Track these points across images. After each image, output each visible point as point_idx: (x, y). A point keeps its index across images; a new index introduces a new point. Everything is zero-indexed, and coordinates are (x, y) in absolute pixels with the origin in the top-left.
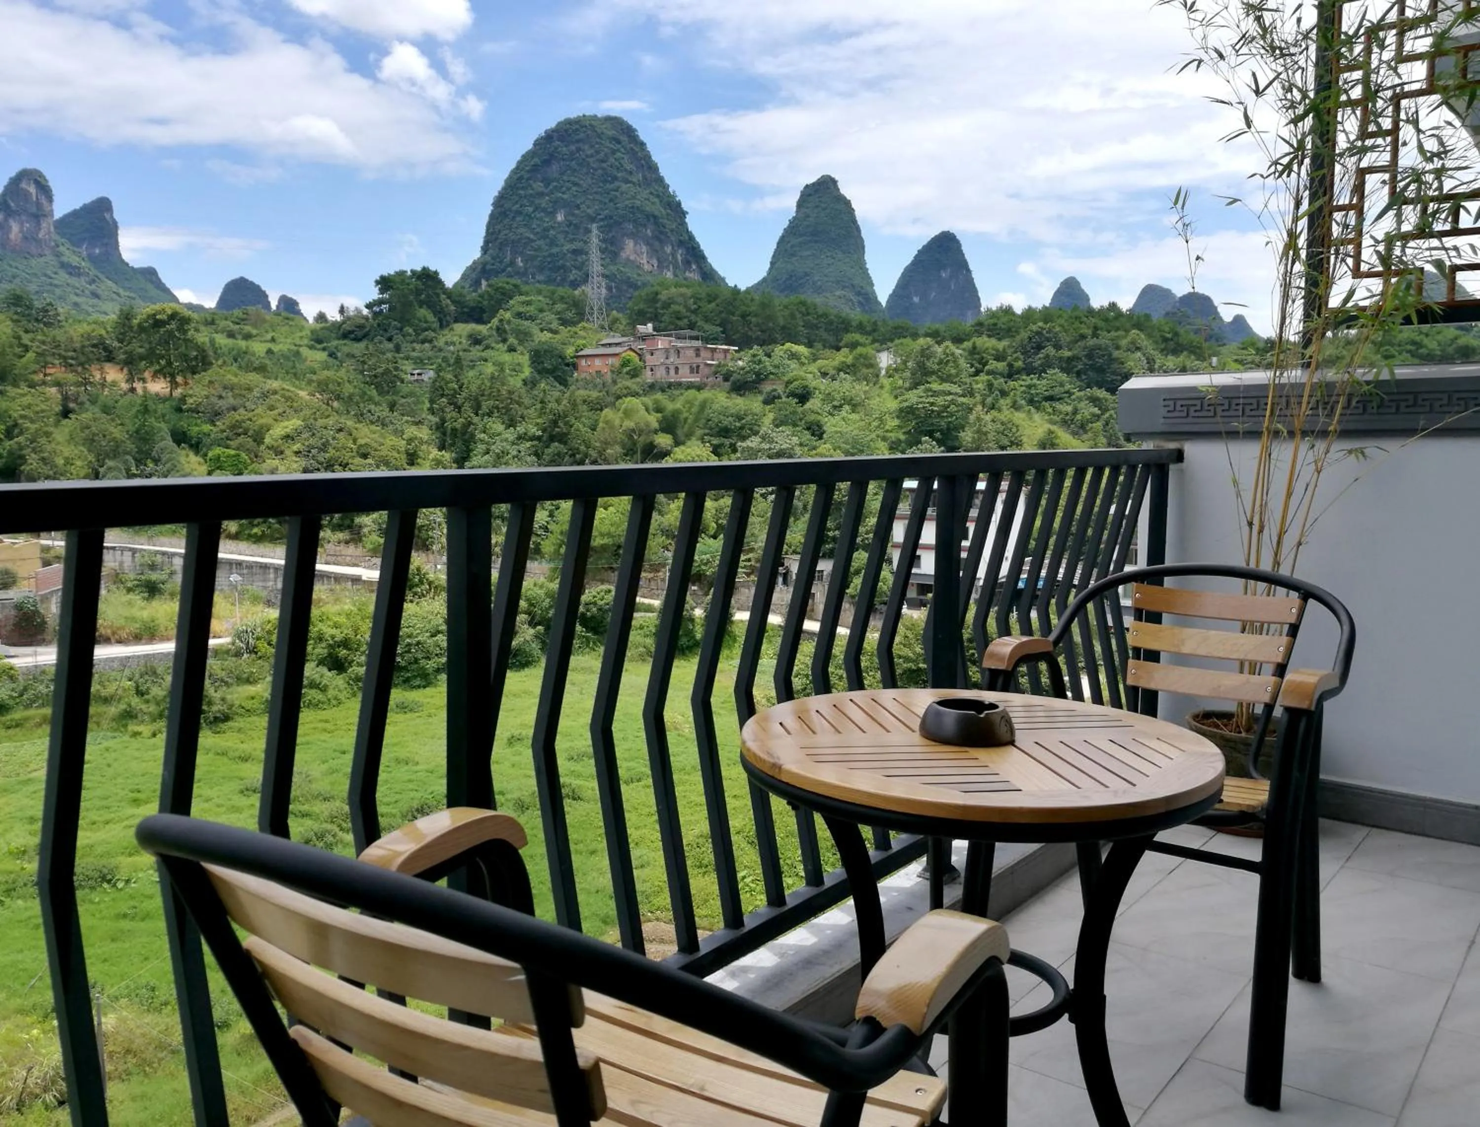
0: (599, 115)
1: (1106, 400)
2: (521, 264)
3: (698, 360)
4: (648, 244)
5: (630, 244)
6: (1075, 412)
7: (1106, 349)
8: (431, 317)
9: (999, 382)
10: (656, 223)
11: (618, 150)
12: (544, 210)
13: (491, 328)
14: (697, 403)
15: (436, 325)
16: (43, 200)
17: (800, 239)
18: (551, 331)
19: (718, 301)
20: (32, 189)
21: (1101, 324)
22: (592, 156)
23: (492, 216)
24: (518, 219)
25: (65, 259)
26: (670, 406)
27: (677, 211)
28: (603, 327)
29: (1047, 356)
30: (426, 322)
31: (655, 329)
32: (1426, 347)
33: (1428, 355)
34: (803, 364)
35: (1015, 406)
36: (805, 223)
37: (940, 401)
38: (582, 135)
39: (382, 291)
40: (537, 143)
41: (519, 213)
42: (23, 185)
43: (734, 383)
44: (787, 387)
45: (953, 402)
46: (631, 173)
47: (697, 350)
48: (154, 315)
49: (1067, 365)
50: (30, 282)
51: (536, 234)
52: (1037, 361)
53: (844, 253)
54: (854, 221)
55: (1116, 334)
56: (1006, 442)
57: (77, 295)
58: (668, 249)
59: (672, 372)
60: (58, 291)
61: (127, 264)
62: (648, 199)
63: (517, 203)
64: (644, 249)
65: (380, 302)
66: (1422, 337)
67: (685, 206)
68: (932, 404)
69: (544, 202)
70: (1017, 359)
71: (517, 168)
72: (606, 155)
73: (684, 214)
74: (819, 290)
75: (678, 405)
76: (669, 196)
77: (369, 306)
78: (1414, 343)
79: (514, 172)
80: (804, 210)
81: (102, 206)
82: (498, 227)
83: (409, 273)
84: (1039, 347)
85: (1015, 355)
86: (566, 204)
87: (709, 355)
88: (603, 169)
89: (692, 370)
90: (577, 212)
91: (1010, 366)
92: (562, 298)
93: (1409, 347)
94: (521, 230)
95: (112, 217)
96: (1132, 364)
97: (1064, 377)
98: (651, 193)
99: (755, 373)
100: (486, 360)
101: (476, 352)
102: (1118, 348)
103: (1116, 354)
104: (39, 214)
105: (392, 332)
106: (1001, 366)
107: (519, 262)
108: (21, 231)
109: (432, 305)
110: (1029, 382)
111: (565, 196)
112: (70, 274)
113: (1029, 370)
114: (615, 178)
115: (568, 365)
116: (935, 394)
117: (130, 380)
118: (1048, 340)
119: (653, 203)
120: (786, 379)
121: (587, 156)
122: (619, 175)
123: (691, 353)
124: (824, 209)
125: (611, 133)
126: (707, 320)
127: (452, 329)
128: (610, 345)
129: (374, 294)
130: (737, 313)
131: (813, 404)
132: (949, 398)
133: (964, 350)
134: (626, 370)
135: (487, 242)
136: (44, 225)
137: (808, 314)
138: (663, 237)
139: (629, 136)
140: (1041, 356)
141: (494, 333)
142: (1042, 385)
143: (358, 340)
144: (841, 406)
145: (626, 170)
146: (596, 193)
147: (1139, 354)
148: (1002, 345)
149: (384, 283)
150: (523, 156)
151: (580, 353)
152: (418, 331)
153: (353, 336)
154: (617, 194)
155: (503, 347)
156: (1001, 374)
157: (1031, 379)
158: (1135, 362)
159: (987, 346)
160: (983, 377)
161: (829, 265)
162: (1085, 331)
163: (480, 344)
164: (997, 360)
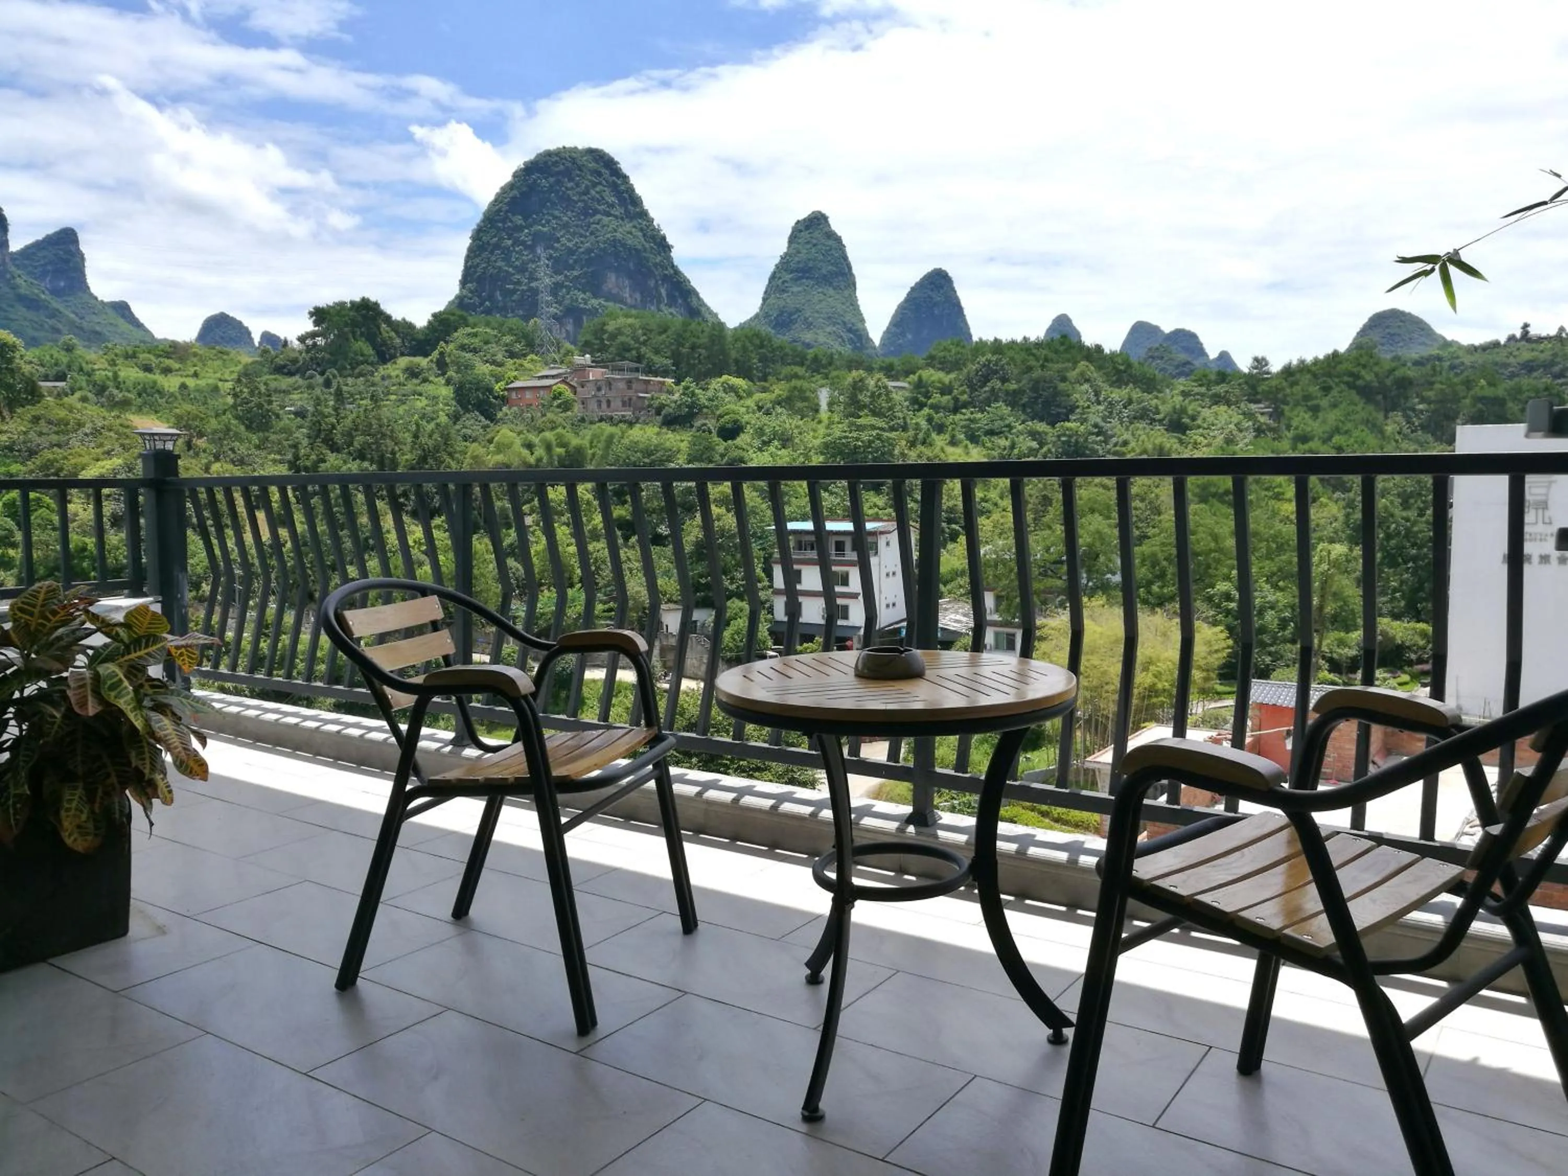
0: (580, 147)
1: (1046, 434)
2: (500, 298)
3: (630, 393)
4: (630, 277)
5: (612, 278)
6: (1013, 446)
7: (1051, 382)
8: (369, 350)
9: (938, 417)
10: (639, 257)
11: (600, 183)
12: (523, 243)
13: (431, 361)
14: (603, 438)
15: (373, 358)
17: (791, 275)
18: (494, 363)
19: (669, 333)
21: (1051, 355)
22: (572, 189)
23: (470, 250)
24: (497, 252)
25: (22, 292)
26: (575, 441)
27: (661, 245)
29: (993, 389)
30: (362, 355)
31: (592, 360)
32: (1363, 378)
33: (1365, 387)
34: (740, 398)
35: (954, 442)
36: (797, 259)
37: (865, 436)
38: (562, 168)
39: (316, 323)
40: (515, 175)
41: (497, 246)
43: (665, 416)
44: (718, 420)
45: (878, 438)
46: (612, 206)
47: (629, 382)
49: (1013, 400)
51: (515, 268)
52: (983, 394)
53: (834, 289)
54: (845, 258)
55: (1064, 366)
58: (652, 284)
59: (604, 405)
61: (96, 298)
62: (630, 233)
63: (495, 236)
64: (627, 282)
65: (313, 335)
66: (1359, 368)
67: (670, 240)
68: (857, 439)
69: (523, 235)
70: (964, 392)
71: (496, 200)
72: (587, 187)
73: (669, 248)
74: (809, 326)
75: (584, 440)
76: (654, 229)
77: (302, 339)
78: (1351, 374)
79: (493, 204)
80: (795, 246)
81: (67, 237)
82: (478, 260)
83: (349, 305)
84: (986, 379)
85: (961, 389)
86: (546, 238)
87: (643, 387)
88: (583, 201)
89: (624, 404)
90: (556, 245)
91: (956, 400)
92: (511, 329)
93: (1346, 379)
94: (499, 264)
95: (78, 249)
96: (1077, 396)
97: (1006, 410)
98: (634, 227)
99: (687, 406)
100: (420, 394)
101: (411, 385)
102: (1064, 379)
103: (1062, 386)
105: (325, 366)
106: (945, 400)
107: (498, 296)
109: (372, 338)
110: (968, 416)
111: (545, 230)
112: (28, 308)
113: (973, 404)
114: (596, 211)
115: (496, 398)
116: (860, 428)
118: (996, 372)
119: (636, 237)
120: (718, 413)
121: (567, 189)
122: (600, 208)
123: (622, 385)
124: (815, 245)
125: (592, 165)
126: (657, 352)
127: (395, 363)
128: (547, 377)
129: (308, 326)
130: (687, 345)
131: (743, 439)
132: (874, 433)
133: (909, 383)
134: (555, 404)
135: (466, 275)
137: (763, 347)
138: (645, 271)
139: (611, 169)
140: (987, 389)
141: (434, 366)
142: (982, 419)
143: (291, 374)
144: (770, 441)
145: (607, 203)
146: (577, 226)
147: (1086, 386)
148: (947, 378)
149: (319, 315)
150: (502, 188)
151: (510, 386)
152: (355, 364)
153: (285, 370)
154: (598, 227)
155: (442, 380)
156: (944, 408)
157: (972, 413)
158: (1081, 394)
159: (933, 379)
160: (926, 411)
161: (820, 301)
162: (1033, 363)
163: (417, 377)
164: (942, 394)
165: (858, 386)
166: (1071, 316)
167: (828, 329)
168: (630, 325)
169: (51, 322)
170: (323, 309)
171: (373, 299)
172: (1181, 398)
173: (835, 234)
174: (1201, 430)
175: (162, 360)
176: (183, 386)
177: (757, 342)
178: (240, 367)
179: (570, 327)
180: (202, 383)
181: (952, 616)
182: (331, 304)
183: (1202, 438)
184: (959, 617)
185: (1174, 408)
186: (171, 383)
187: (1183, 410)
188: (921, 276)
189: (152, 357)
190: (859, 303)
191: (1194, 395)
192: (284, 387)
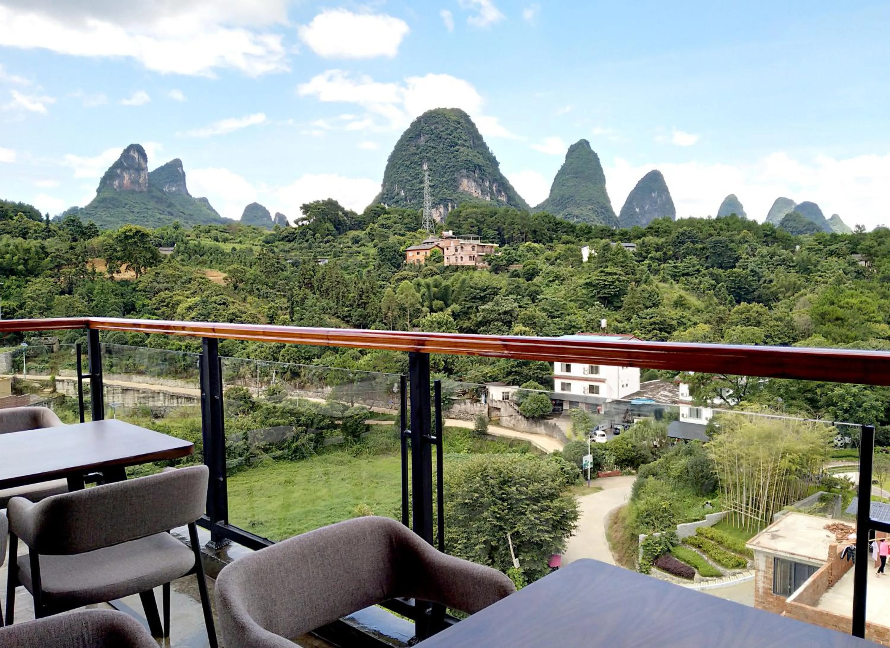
0: (448, 108)
1: (721, 275)
3: (474, 252)
4: (475, 181)
5: (465, 181)
6: (700, 283)
7: (725, 243)
8: (332, 228)
9: (655, 265)
10: (480, 170)
11: (459, 128)
12: (416, 163)
13: (366, 233)
14: (459, 281)
15: (334, 232)
16: (142, 161)
17: (567, 177)
18: (399, 234)
19: (497, 216)
20: (136, 155)
21: (725, 227)
22: (443, 131)
23: (387, 167)
24: (401, 169)
25: (154, 194)
26: (445, 283)
27: (493, 162)
28: (432, 231)
29: (688, 248)
30: (328, 230)
31: (453, 234)
34: (536, 255)
35: (664, 280)
36: (571, 167)
37: (610, 278)
38: (437, 120)
39: (304, 213)
40: (411, 125)
41: (402, 165)
42: (131, 153)
43: (494, 266)
44: (524, 268)
45: (618, 279)
46: (466, 141)
47: (473, 246)
48: (125, 232)
49: (700, 253)
50: (135, 207)
51: (412, 177)
52: (682, 250)
53: (593, 184)
55: (732, 233)
56: (649, 304)
57: (160, 214)
58: (487, 184)
59: (459, 259)
60: (150, 212)
61: (191, 196)
62: (476, 156)
63: (401, 159)
64: (473, 184)
65: (302, 219)
67: (498, 160)
68: (605, 281)
69: (416, 158)
70: (669, 250)
72: (451, 131)
73: (497, 164)
74: (578, 205)
75: (448, 283)
76: (489, 153)
77: (297, 222)
79: (400, 141)
80: (569, 160)
81: (176, 164)
82: (391, 173)
83: (321, 203)
84: (683, 242)
85: (668, 247)
86: (429, 159)
87: (481, 249)
88: (450, 139)
89: (470, 258)
90: (434, 164)
91: (665, 254)
92: (408, 215)
94: (403, 175)
95: (182, 170)
96: (741, 251)
97: (696, 260)
98: (478, 152)
99: (506, 260)
100: (359, 253)
101: (355, 248)
102: (732, 241)
103: (731, 245)
104: (140, 169)
105: (308, 236)
106: (659, 254)
107: (402, 193)
108: (130, 179)
109: (333, 220)
110: (672, 264)
111: (428, 155)
113: (675, 257)
114: (457, 144)
115: (400, 256)
116: (607, 274)
117: (111, 272)
118: (689, 237)
119: (479, 158)
120: (524, 264)
121: (441, 132)
122: (459, 142)
123: (469, 248)
124: (582, 159)
125: (454, 118)
126: (489, 227)
128: (428, 243)
129: (300, 214)
131: (538, 279)
132: (616, 277)
133: (637, 244)
134: (433, 258)
135: (385, 181)
136: (142, 175)
137: (550, 223)
138: (484, 177)
139: (465, 120)
140: (684, 247)
141: (367, 236)
142: (681, 266)
143: (290, 241)
144: (554, 281)
145: (463, 139)
146: (446, 153)
147: (746, 245)
148: (660, 241)
149: (306, 208)
150: (405, 132)
151: (408, 248)
152: (324, 236)
153: (287, 239)
154: (458, 153)
155: (371, 244)
156: (658, 259)
157: (675, 263)
158: (743, 251)
159: (651, 242)
160: (647, 262)
161: (584, 191)
162: (713, 232)
163: (358, 243)
164: (656, 251)
165: (606, 248)
166: (736, 196)
167: (589, 207)
168: (474, 213)
169: (168, 210)
170: (307, 205)
171: (334, 199)
172: (807, 252)
173: (593, 152)
174: (819, 273)
175: (223, 234)
176: (234, 249)
177: (547, 220)
178: (263, 238)
179: (442, 210)
180: (243, 246)
181: (662, 393)
182: (312, 202)
183: (820, 278)
184: (666, 393)
185: (802, 259)
186: (227, 247)
187: (809, 260)
188: (645, 174)
189: (219, 233)
190: (607, 191)
191: (815, 251)
192: (286, 249)
